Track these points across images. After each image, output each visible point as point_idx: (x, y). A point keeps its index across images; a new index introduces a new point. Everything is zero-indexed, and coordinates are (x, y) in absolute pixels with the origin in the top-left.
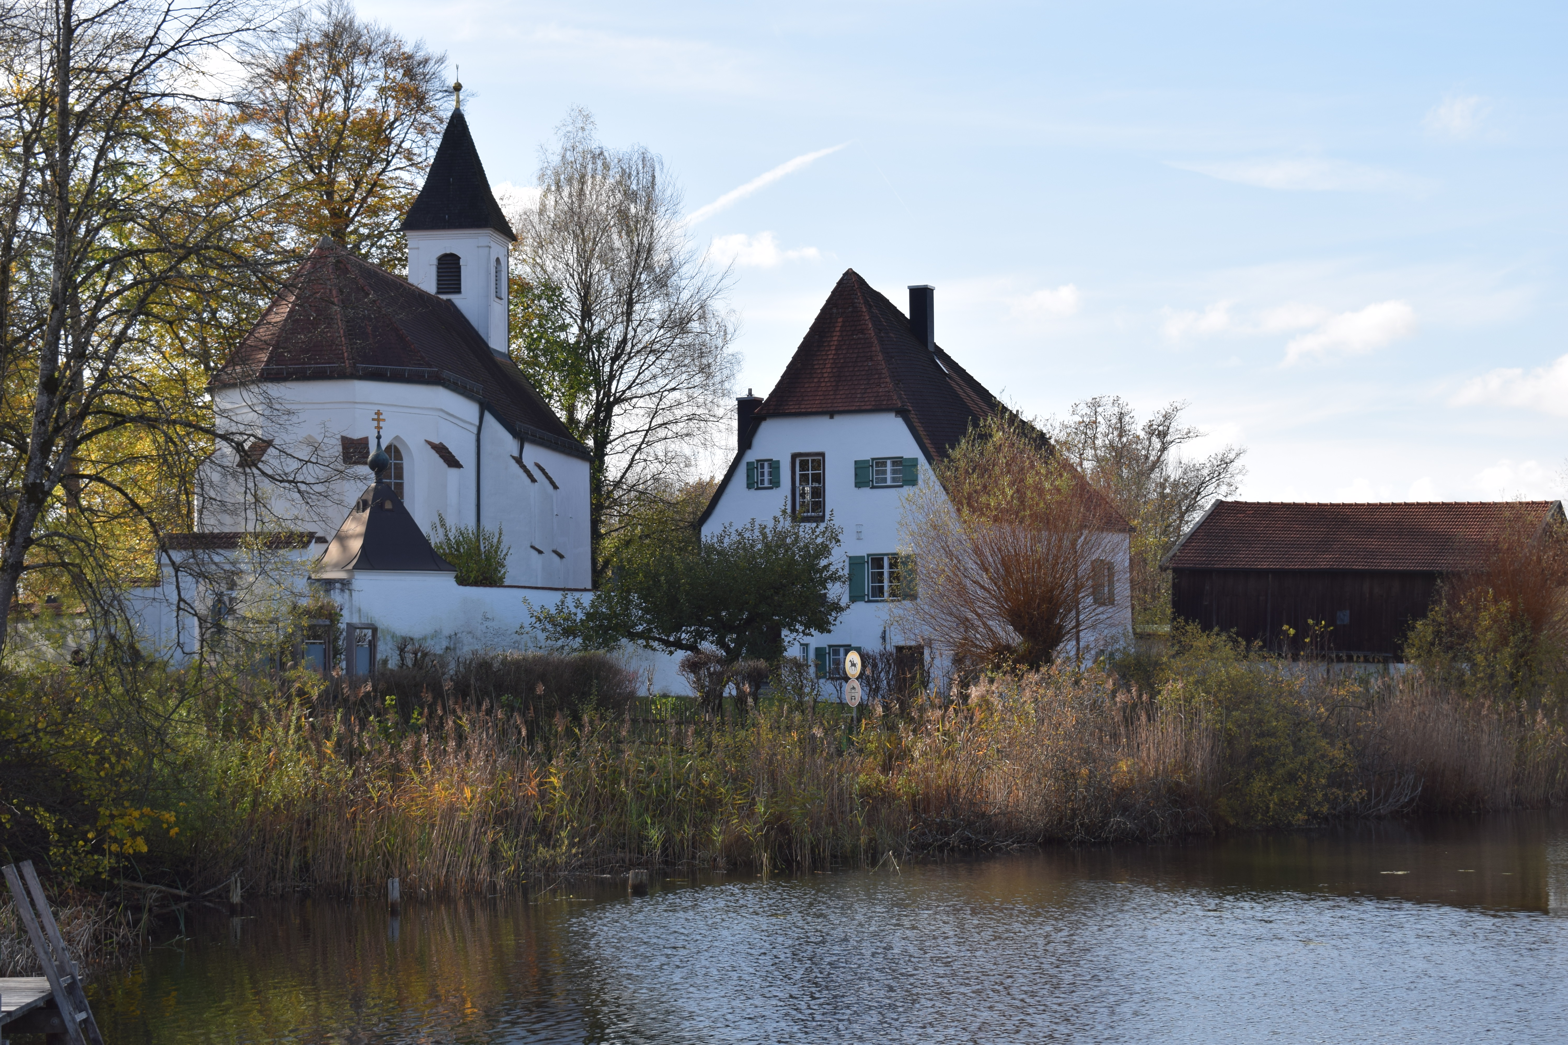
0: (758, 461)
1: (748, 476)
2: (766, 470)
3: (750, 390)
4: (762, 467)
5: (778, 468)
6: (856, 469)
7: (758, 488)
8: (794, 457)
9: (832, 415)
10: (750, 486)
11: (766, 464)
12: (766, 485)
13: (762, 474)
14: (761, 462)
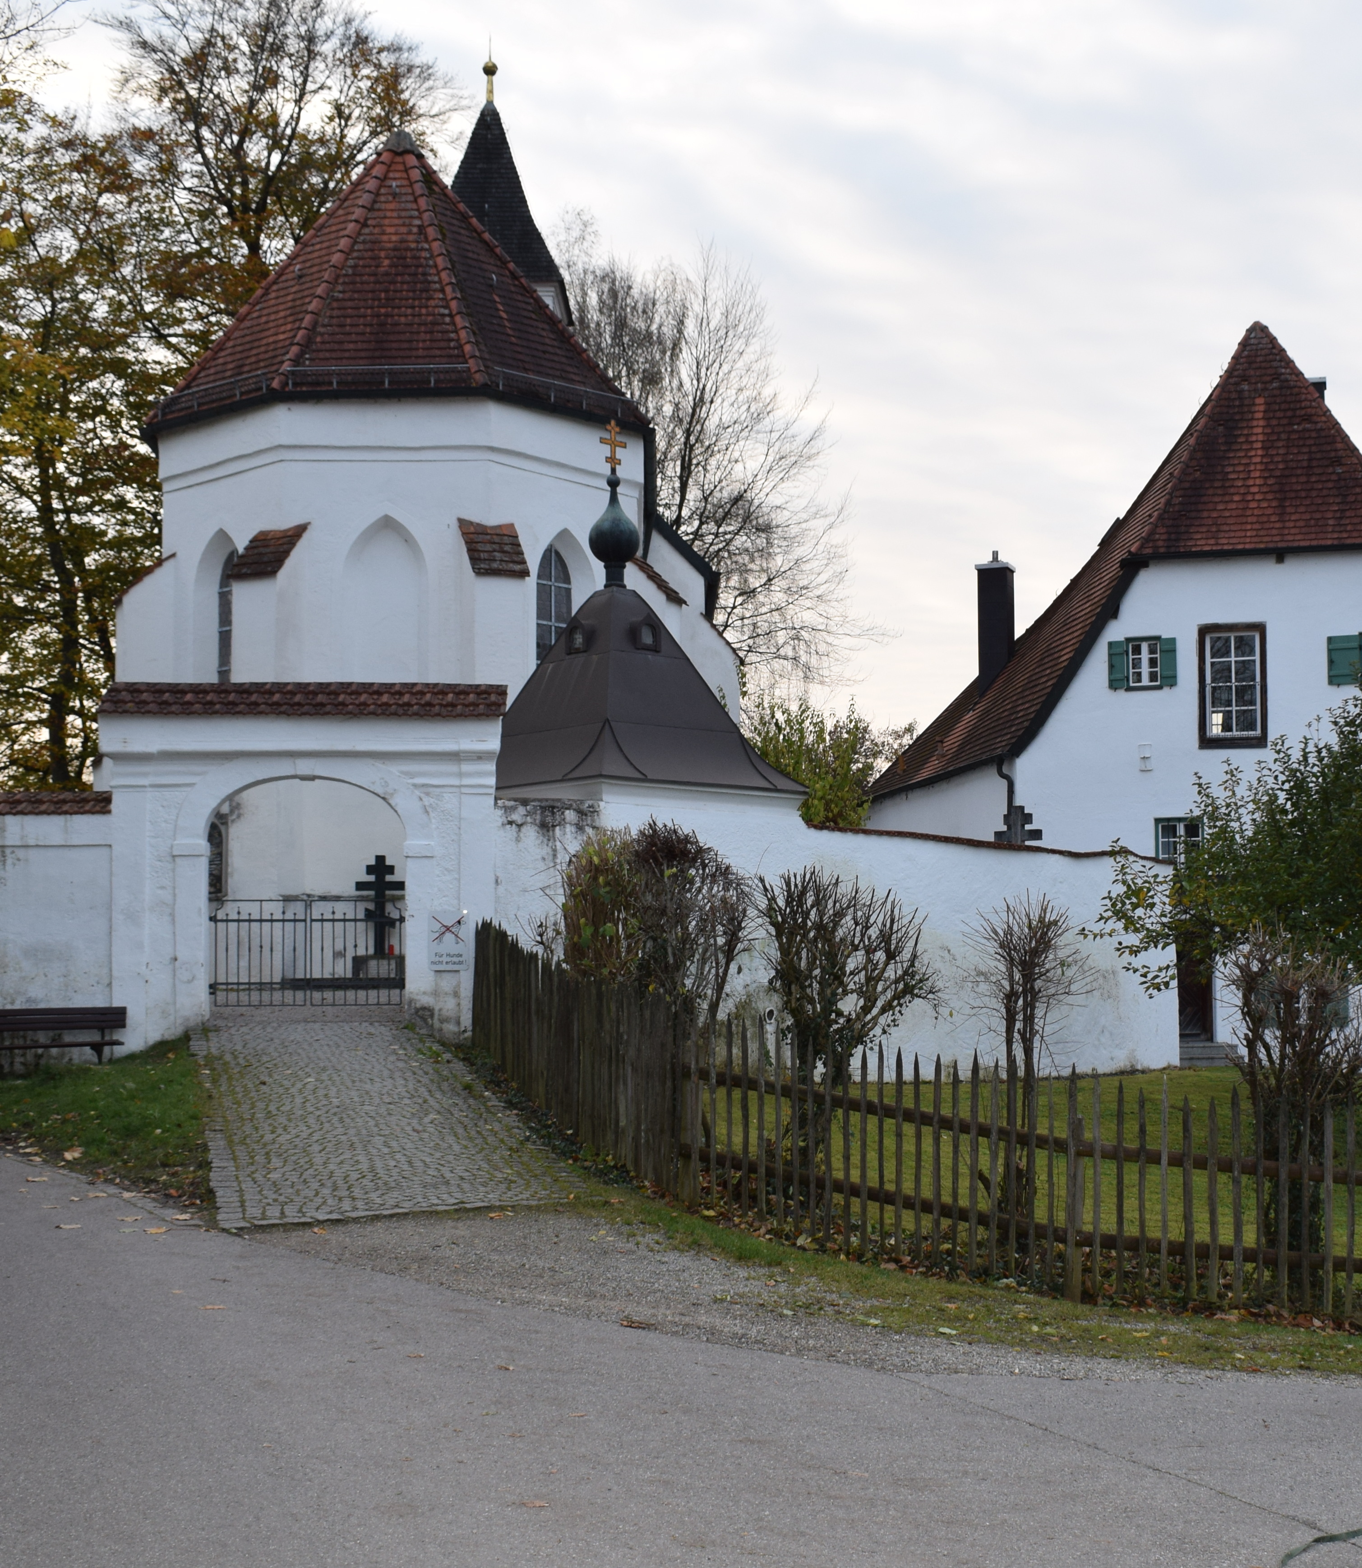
0: (1128, 640)
1: (1111, 667)
2: (1145, 656)
3: (995, 554)
4: (1137, 650)
5: (1173, 651)
6: (1330, 651)
7: (1129, 689)
8: (1204, 631)
9: (1280, 555)
10: (1114, 684)
11: (1145, 647)
12: (1145, 681)
13: (1137, 664)
14: (1135, 644)
